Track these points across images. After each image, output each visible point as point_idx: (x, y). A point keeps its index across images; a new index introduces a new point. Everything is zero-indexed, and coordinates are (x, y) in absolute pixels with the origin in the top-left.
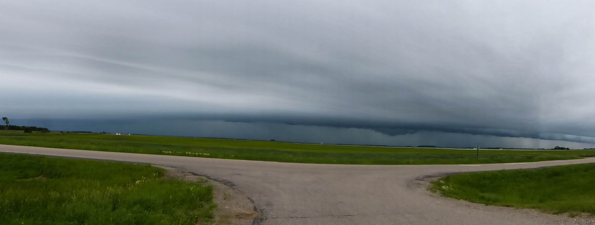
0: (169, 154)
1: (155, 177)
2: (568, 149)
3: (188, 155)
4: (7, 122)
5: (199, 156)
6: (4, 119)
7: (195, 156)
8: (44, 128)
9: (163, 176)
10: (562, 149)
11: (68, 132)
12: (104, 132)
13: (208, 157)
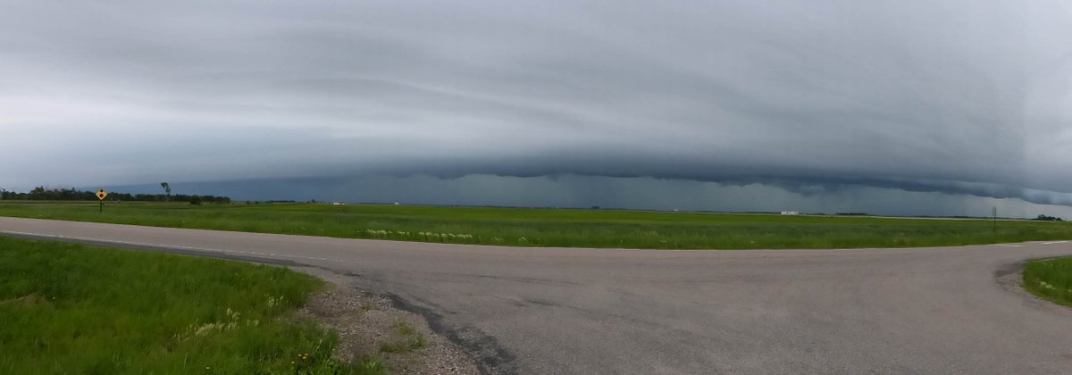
0: (381, 237)
1: (274, 313)
2: (1059, 219)
3: (426, 239)
4: (168, 190)
5: (450, 240)
6: (164, 185)
7: (441, 240)
8: (223, 197)
9: (299, 305)
10: (1050, 219)
11: (257, 203)
12: (313, 201)
13: (468, 241)
